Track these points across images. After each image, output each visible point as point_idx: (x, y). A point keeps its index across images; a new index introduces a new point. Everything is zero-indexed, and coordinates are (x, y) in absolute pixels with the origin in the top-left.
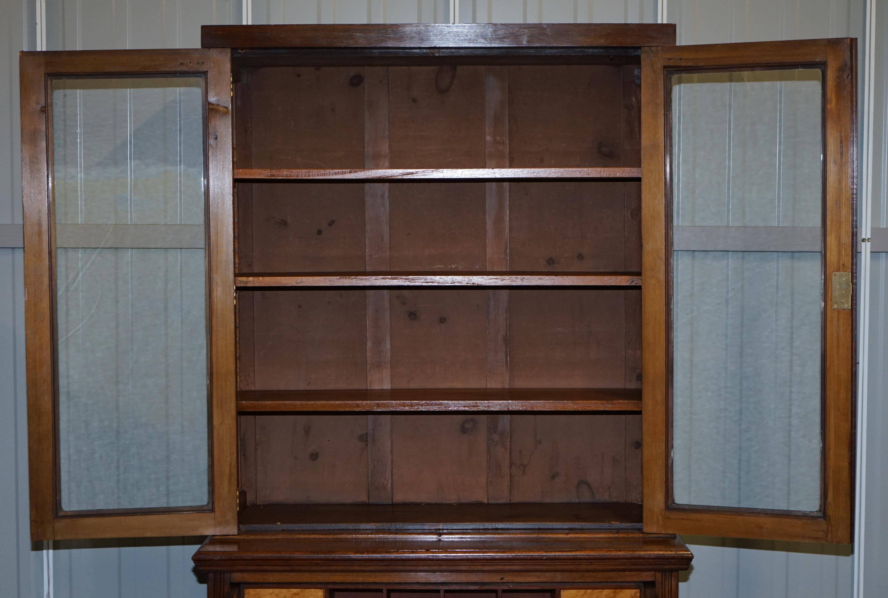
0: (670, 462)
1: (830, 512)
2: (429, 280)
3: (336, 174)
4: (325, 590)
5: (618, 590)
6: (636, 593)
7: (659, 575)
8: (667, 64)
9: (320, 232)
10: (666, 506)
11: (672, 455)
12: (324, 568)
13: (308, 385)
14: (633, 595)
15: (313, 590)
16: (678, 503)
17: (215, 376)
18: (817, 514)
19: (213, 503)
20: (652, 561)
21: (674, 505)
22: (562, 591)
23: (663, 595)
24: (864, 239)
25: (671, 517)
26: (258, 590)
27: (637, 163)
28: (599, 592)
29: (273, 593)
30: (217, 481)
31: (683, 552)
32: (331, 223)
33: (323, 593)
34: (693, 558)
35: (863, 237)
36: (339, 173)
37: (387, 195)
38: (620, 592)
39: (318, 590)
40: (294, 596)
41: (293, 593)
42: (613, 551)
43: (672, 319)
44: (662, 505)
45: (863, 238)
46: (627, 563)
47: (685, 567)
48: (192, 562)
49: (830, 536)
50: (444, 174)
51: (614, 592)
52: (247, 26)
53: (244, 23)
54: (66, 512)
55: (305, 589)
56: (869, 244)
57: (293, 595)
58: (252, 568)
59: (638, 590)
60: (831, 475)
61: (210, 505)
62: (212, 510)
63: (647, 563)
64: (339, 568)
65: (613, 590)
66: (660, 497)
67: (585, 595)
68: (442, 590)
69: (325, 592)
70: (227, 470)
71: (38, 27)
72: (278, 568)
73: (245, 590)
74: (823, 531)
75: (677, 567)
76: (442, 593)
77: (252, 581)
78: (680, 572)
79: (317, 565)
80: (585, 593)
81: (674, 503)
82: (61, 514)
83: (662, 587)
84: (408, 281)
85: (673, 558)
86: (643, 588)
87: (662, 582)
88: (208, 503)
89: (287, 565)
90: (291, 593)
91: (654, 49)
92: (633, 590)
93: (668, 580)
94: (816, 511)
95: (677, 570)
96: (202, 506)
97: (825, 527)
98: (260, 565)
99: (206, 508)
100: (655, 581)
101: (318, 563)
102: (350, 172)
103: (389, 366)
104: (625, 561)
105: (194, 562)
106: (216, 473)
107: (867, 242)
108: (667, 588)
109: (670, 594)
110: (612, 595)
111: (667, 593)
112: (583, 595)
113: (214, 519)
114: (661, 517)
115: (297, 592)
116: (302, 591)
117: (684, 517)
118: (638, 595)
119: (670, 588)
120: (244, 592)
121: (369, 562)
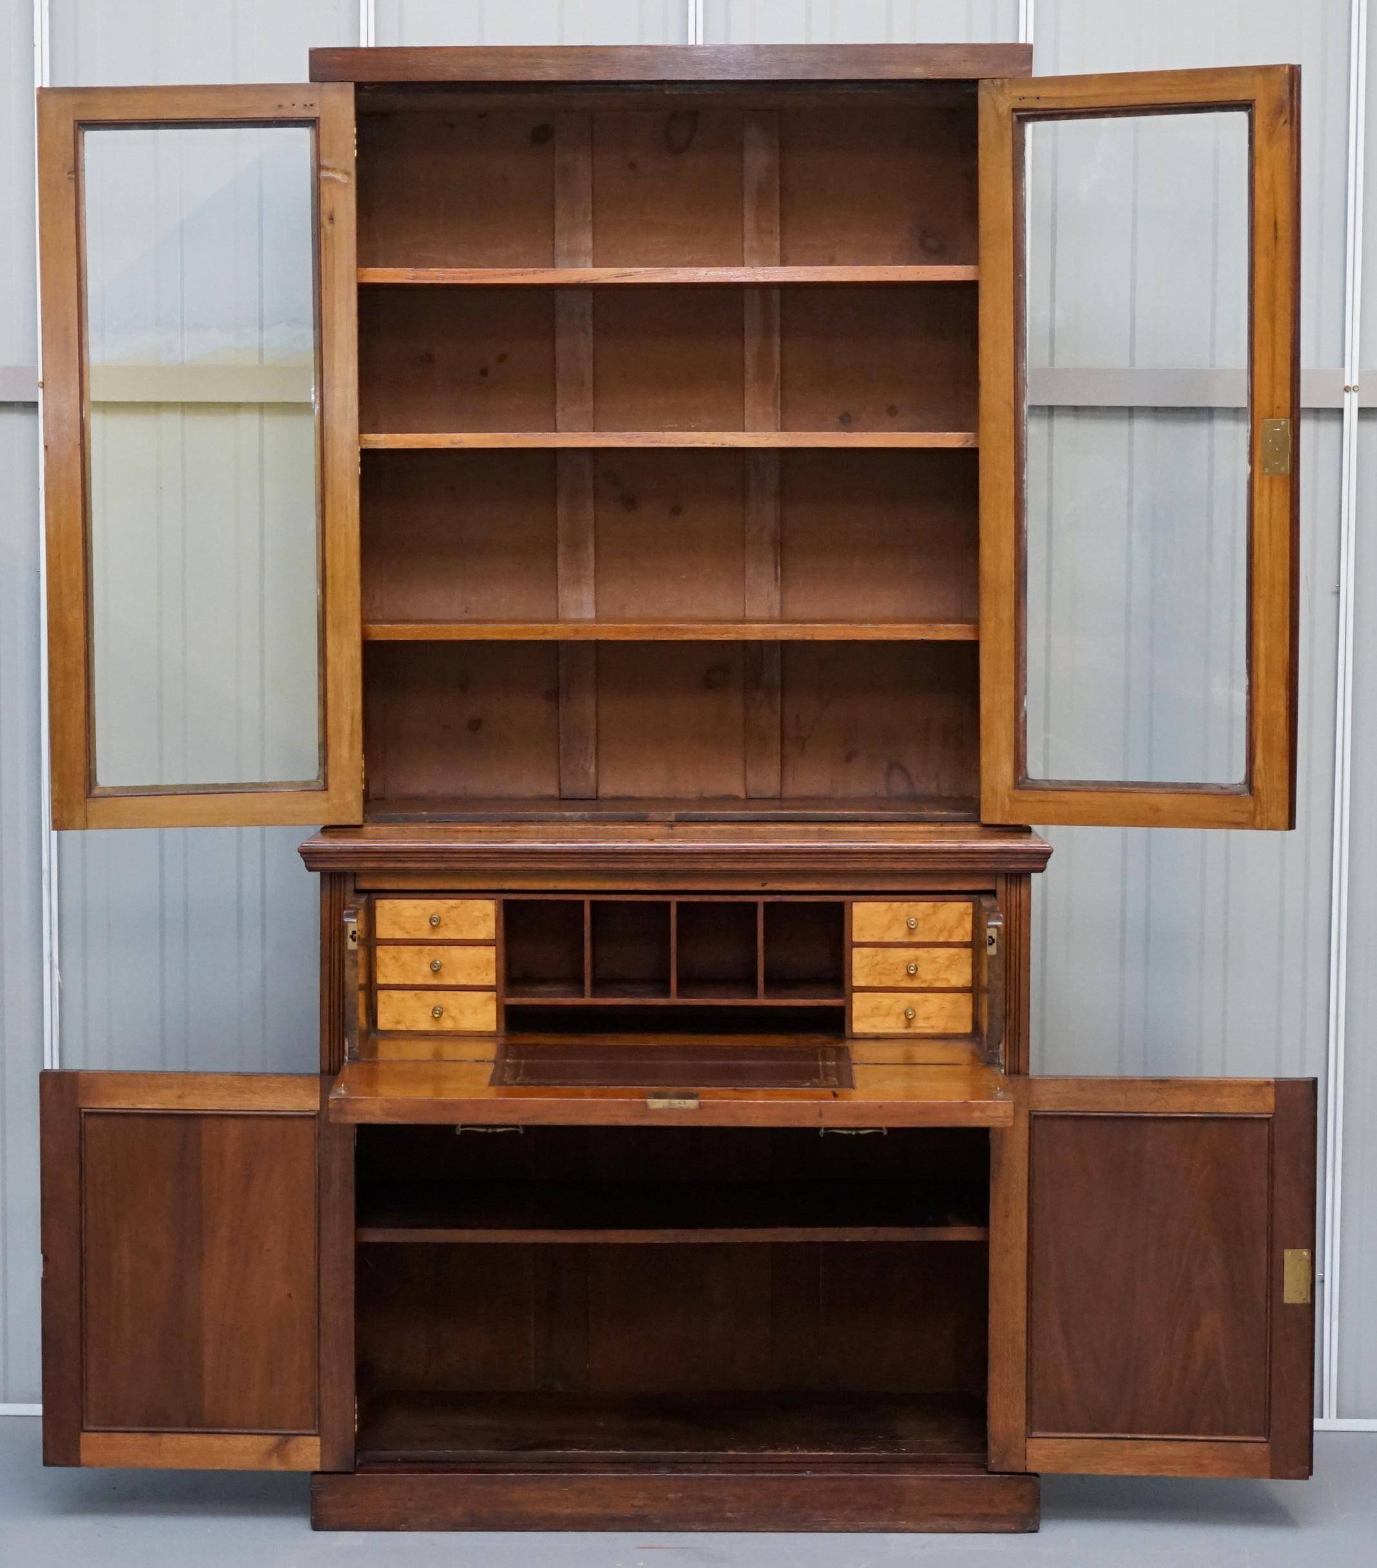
0: (1022, 715)
1: (1259, 783)
2: (654, 439)
3: (512, 274)
5: (940, 905)
6: (967, 908)
7: (1001, 881)
8: (1018, 105)
9: (484, 372)
10: (1015, 782)
11: (1025, 705)
12: (496, 866)
13: (466, 612)
14: (962, 912)
15: (479, 902)
16: (1033, 779)
17: (329, 582)
18: (1240, 787)
19: (326, 776)
20: (990, 856)
21: (1028, 781)
22: (854, 904)
23: (1009, 911)
24: (1348, 387)
25: (1022, 799)
26: (397, 901)
27: (972, 257)
28: (911, 906)
29: (418, 906)
30: (332, 741)
31: (1037, 844)
32: (502, 358)
33: (494, 906)
34: (1052, 852)
35: (1347, 383)
36: (516, 274)
37: (589, 313)
38: (942, 906)
39: (487, 901)
40: (451, 911)
41: (448, 907)
43: (1025, 496)
44: (1009, 781)
45: (1346, 385)
46: (953, 860)
47: (1042, 866)
49: (1258, 818)
50: (678, 275)
51: (934, 907)
52: (368, 50)
53: (363, 45)
54: (103, 788)
55: (467, 901)
56: (1355, 395)
57: (448, 909)
58: (387, 865)
59: (969, 905)
60: (1260, 727)
61: (321, 781)
62: (326, 789)
63: (984, 860)
64: (519, 866)
65: (931, 904)
66: (1006, 768)
67: (890, 911)
68: (673, 901)
69: (497, 905)
70: (347, 728)
71: (37, 50)
72: (426, 866)
73: (377, 901)
74: (1248, 812)
75: (1029, 866)
77: (386, 888)
78: (1032, 874)
79: (485, 860)
80: (890, 906)
81: (1027, 778)
82: (96, 792)
83: (1006, 900)
84: (622, 439)
85: (1022, 853)
86: (976, 901)
87: (1006, 891)
88: (318, 779)
89: (441, 861)
90: (446, 906)
91: (998, 82)
92: (962, 904)
93: (1015, 888)
94: (1240, 784)
95: (1028, 872)
96: (309, 783)
97: (1251, 806)
98: (400, 861)
99: (314, 784)
100: (995, 890)
101: (488, 858)
102: (534, 273)
103: (592, 582)
106: (331, 731)
107: (1353, 393)
108: (1013, 900)
109: (1018, 909)
110: (930, 911)
111: (1013, 908)
112: (887, 910)
113: (328, 800)
114: (1007, 801)
115: (456, 904)
116: (462, 903)
117: (1042, 798)
118: (971, 910)
119: (1018, 900)
120: (375, 905)
121: (565, 856)
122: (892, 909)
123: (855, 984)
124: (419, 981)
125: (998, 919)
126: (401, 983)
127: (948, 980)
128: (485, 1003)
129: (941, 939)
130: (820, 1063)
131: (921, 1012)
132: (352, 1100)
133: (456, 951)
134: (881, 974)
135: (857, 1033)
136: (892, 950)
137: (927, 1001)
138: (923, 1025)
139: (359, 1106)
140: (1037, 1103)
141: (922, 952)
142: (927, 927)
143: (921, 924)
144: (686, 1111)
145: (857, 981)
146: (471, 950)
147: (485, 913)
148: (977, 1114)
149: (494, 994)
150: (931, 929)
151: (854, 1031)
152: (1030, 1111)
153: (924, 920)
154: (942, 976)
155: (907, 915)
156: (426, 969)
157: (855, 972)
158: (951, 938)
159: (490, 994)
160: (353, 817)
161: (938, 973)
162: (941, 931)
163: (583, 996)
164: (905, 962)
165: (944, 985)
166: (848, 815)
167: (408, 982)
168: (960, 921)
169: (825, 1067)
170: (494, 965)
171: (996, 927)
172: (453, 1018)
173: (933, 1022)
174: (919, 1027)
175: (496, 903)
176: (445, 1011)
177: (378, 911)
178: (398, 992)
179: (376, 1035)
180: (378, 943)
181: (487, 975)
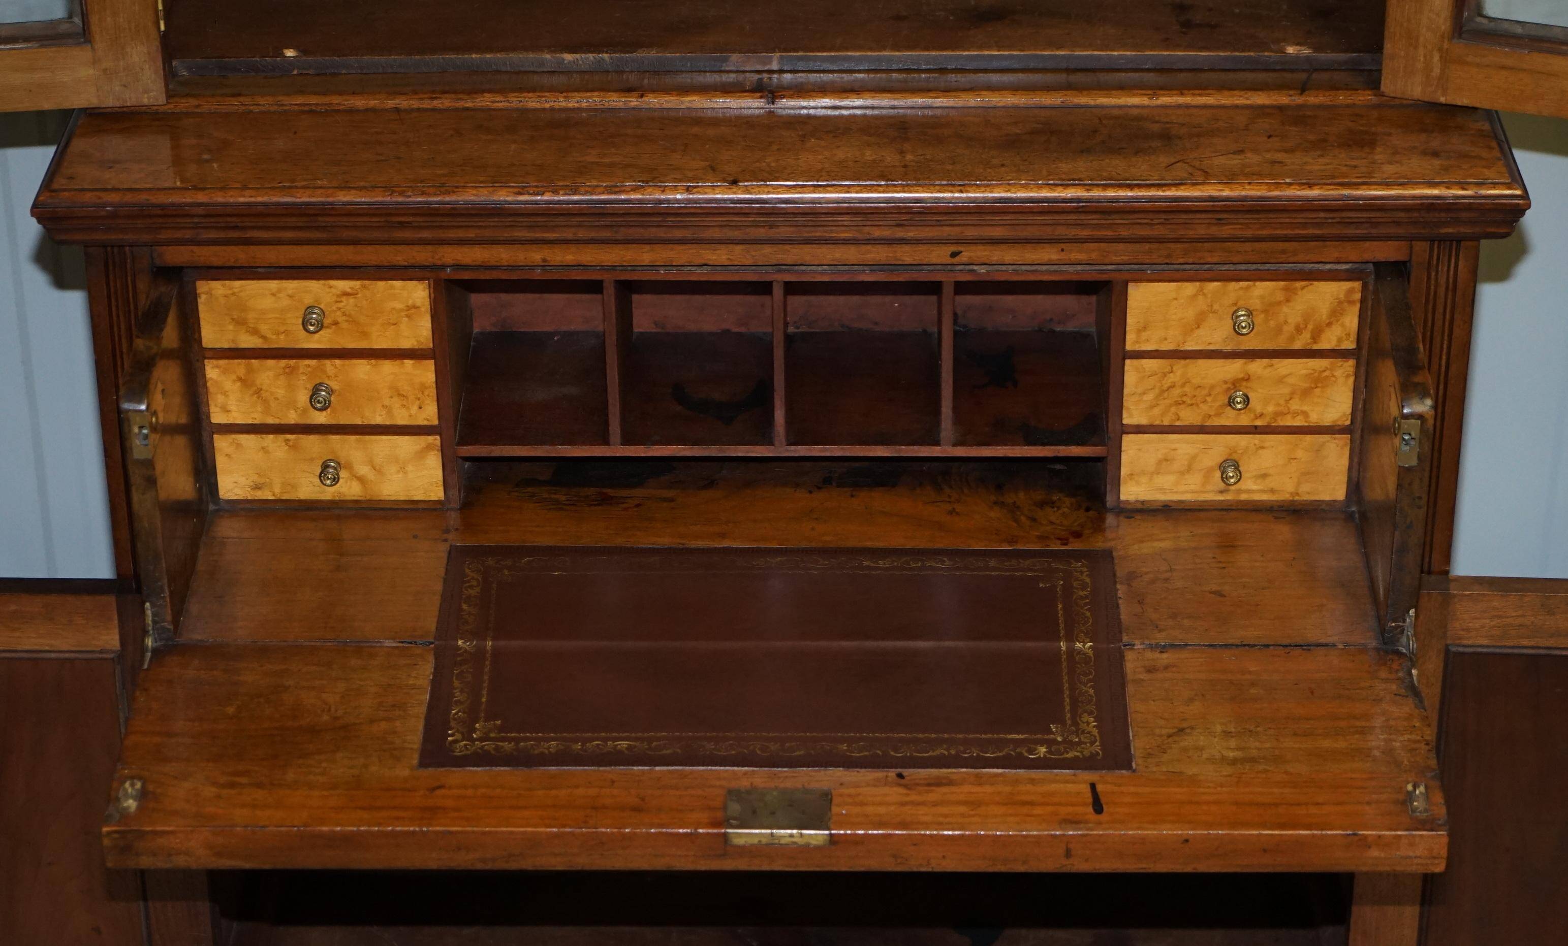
4: (432, 283)
5: (1298, 284)
6: (1350, 291)
7: (1421, 247)
10: (1456, 20)
12: (426, 234)
14: (1342, 296)
15: (398, 284)
16: (1494, 16)
19: (85, 17)
20: (1402, 215)
21: (1479, 19)
22: (1131, 284)
23: (1431, 297)
25: (1470, 59)
26: (237, 284)
28: (1241, 288)
29: (280, 291)
31: (1499, 189)
33: (427, 291)
34: (1529, 206)
38: (1303, 288)
39: (414, 283)
40: (344, 299)
41: (339, 293)
42: (1290, 184)
44: (1444, 19)
46: (1330, 221)
48: (34, 220)
51: (1287, 289)
55: (374, 282)
57: (338, 296)
58: (213, 235)
59: (1357, 285)
61: (77, 20)
62: (85, 36)
63: (1390, 219)
64: (471, 234)
65: (1282, 283)
66: (1440, 3)
67: (1201, 297)
68: (778, 282)
69: (434, 289)
72: (289, 235)
73: (199, 284)
75: (1477, 230)
76: (778, 291)
77: (216, 262)
78: (1483, 242)
79: (403, 225)
80: (1201, 289)
81: (1481, 15)
83: (1429, 278)
85: (1469, 208)
86: (1371, 279)
87: (1429, 263)
88: (70, 16)
89: (317, 228)
90: (333, 290)
92: (1342, 283)
93: (1446, 258)
95: (1476, 238)
96: (53, 23)
98: (235, 228)
99: (64, 27)
100: (1410, 261)
101: (408, 223)
104: (1322, 215)
105: (39, 222)
108: (1442, 281)
109: (1450, 293)
110: (1280, 296)
111: (1442, 291)
112: (1194, 297)
113: (95, 62)
114: (1436, 58)
115: (352, 288)
116: (364, 287)
117: (1509, 62)
118: (1358, 296)
119: (1451, 280)
120: (195, 289)
121: (561, 218)
122: (1204, 294)
123: (1126, 421)
124: (292, 418)
125: (1424, 395)
126: (256, 422)
127: (1305, 414)
128: (421, 455)
129: (1298, 345)
130: (1063, 645)
131: (1249, 467)
132: (148, 832)
133: (361, 369)
134: (1177, 403)
135: (1127, 502)
136: (1201, 362)
137: (1263, 448)
138: (1255, 487)
139: (161, 841)
140: (1462, 633)
141: (1257, 366)
142: (1272, 323)
143: (1259, 319)
144: (806, 849)
145: (1131, 416)
146: (388, 367)
147: (410, 302)
148: (1375, 853)
149: (436, 440)
150: (1279, 330)
151: (1123, 497)
152: (1447, 646)
153: (1265, 311)
154: (1295, 405)
155: (1235, 304)
156: (303, 397)
157: (1129, 402)
158: (1315, 342)
159: (430, 439)
160: (146, 91)
161: (1287, 401)
162: (1299, 330)
163: (606, 442)
164: (1226, 382)
165: (1298, 422)
166: (1119, 57)
167: (270, 421)
168: (1336, 313)
169: (1071, 652)
170: (433, 392)
171: (1420, 417)
172: (361, 480)
173: (1270, 483)
174: (1248, 491)
175: (432, 286)
176: (345, 468)
177: (202, 300)
178: (252, 437)
179: (217, 508)
180: (208, 354)
181: (420, 408)
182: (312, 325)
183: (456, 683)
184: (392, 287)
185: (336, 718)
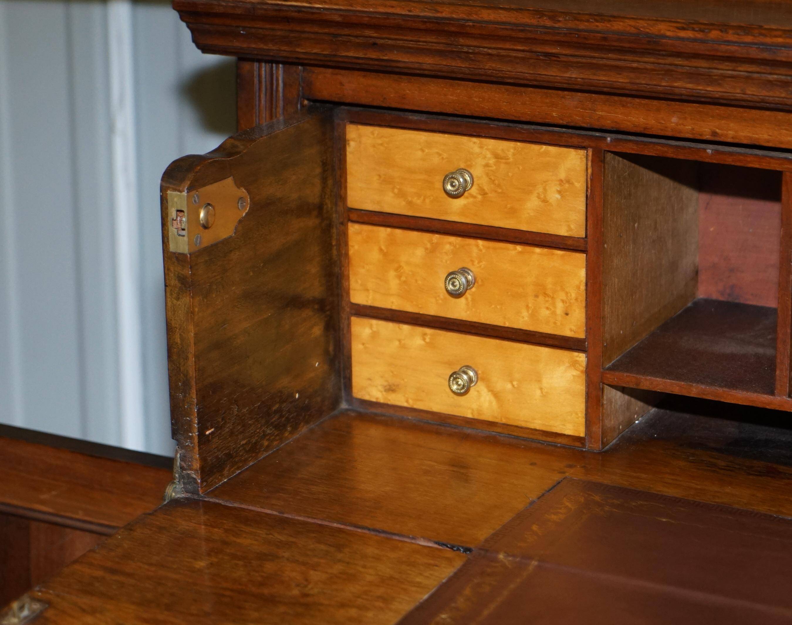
4: (590, 153)
120: (344, 134)
121: (726, 65)
126: (394, 307)
167: (408, 308)
172: (498, 395)
175: (590, 158)
176: (483, 379)
177: (351, 148)
178: (391, 326)
179: (350, 407)
180: (354, 216)
181: (567, 314)
182: (452, 186)
183: (467, 591)
184: (546, 153)
185: (306, 595)
